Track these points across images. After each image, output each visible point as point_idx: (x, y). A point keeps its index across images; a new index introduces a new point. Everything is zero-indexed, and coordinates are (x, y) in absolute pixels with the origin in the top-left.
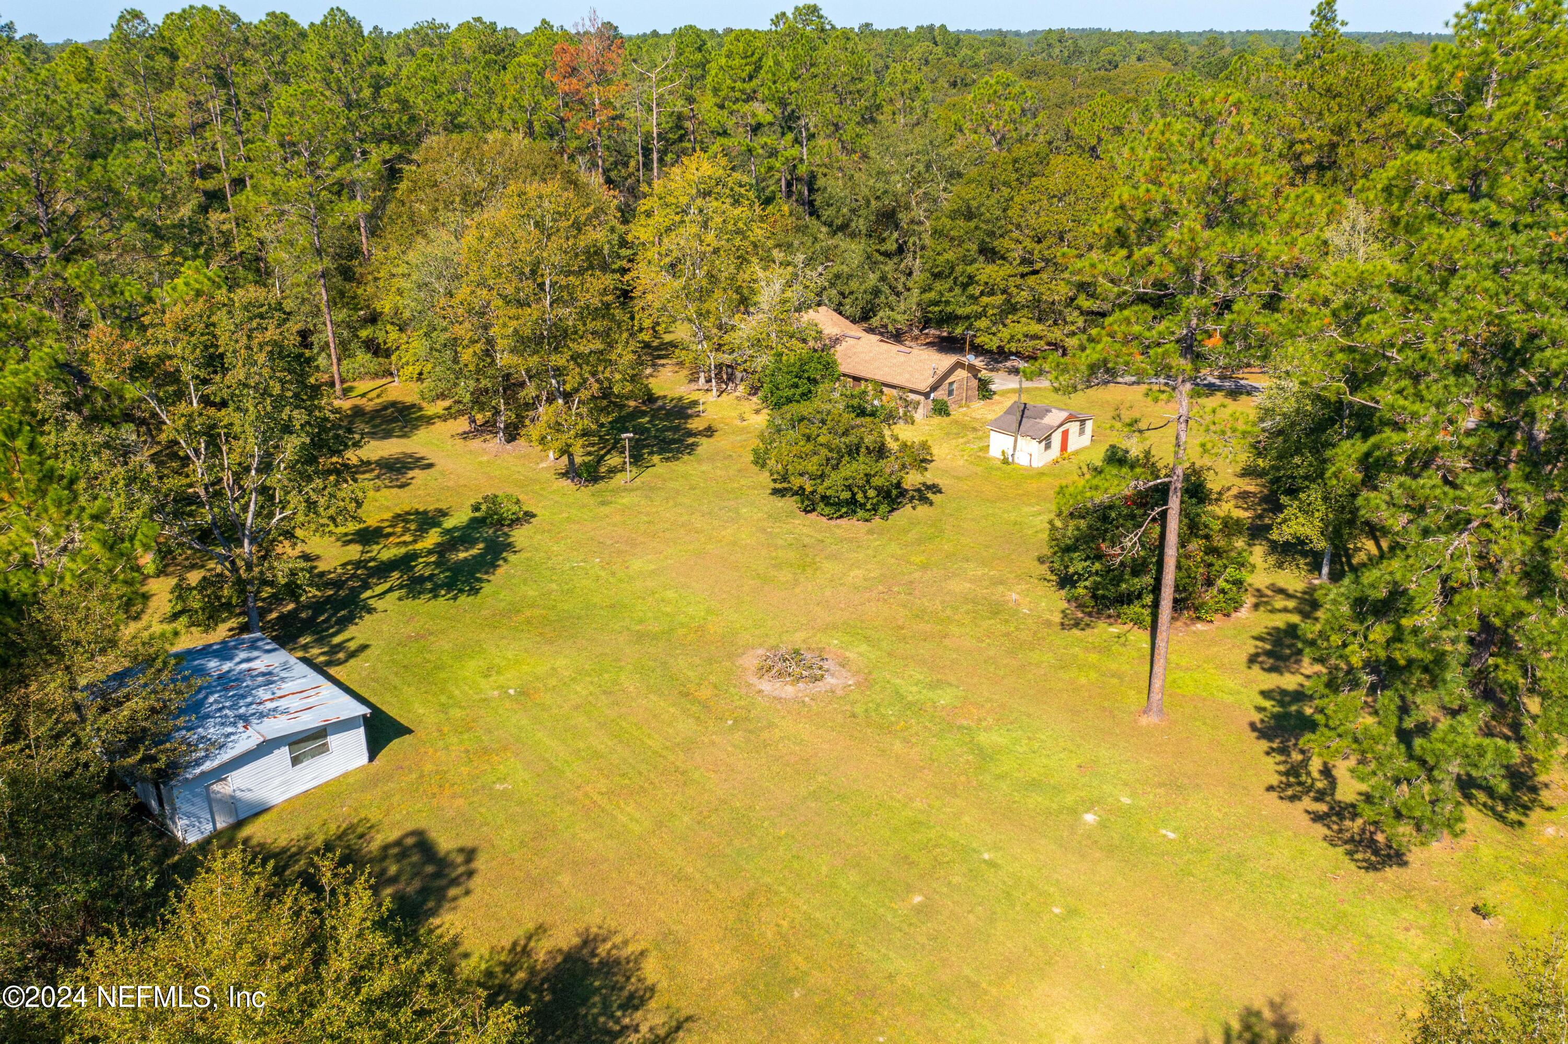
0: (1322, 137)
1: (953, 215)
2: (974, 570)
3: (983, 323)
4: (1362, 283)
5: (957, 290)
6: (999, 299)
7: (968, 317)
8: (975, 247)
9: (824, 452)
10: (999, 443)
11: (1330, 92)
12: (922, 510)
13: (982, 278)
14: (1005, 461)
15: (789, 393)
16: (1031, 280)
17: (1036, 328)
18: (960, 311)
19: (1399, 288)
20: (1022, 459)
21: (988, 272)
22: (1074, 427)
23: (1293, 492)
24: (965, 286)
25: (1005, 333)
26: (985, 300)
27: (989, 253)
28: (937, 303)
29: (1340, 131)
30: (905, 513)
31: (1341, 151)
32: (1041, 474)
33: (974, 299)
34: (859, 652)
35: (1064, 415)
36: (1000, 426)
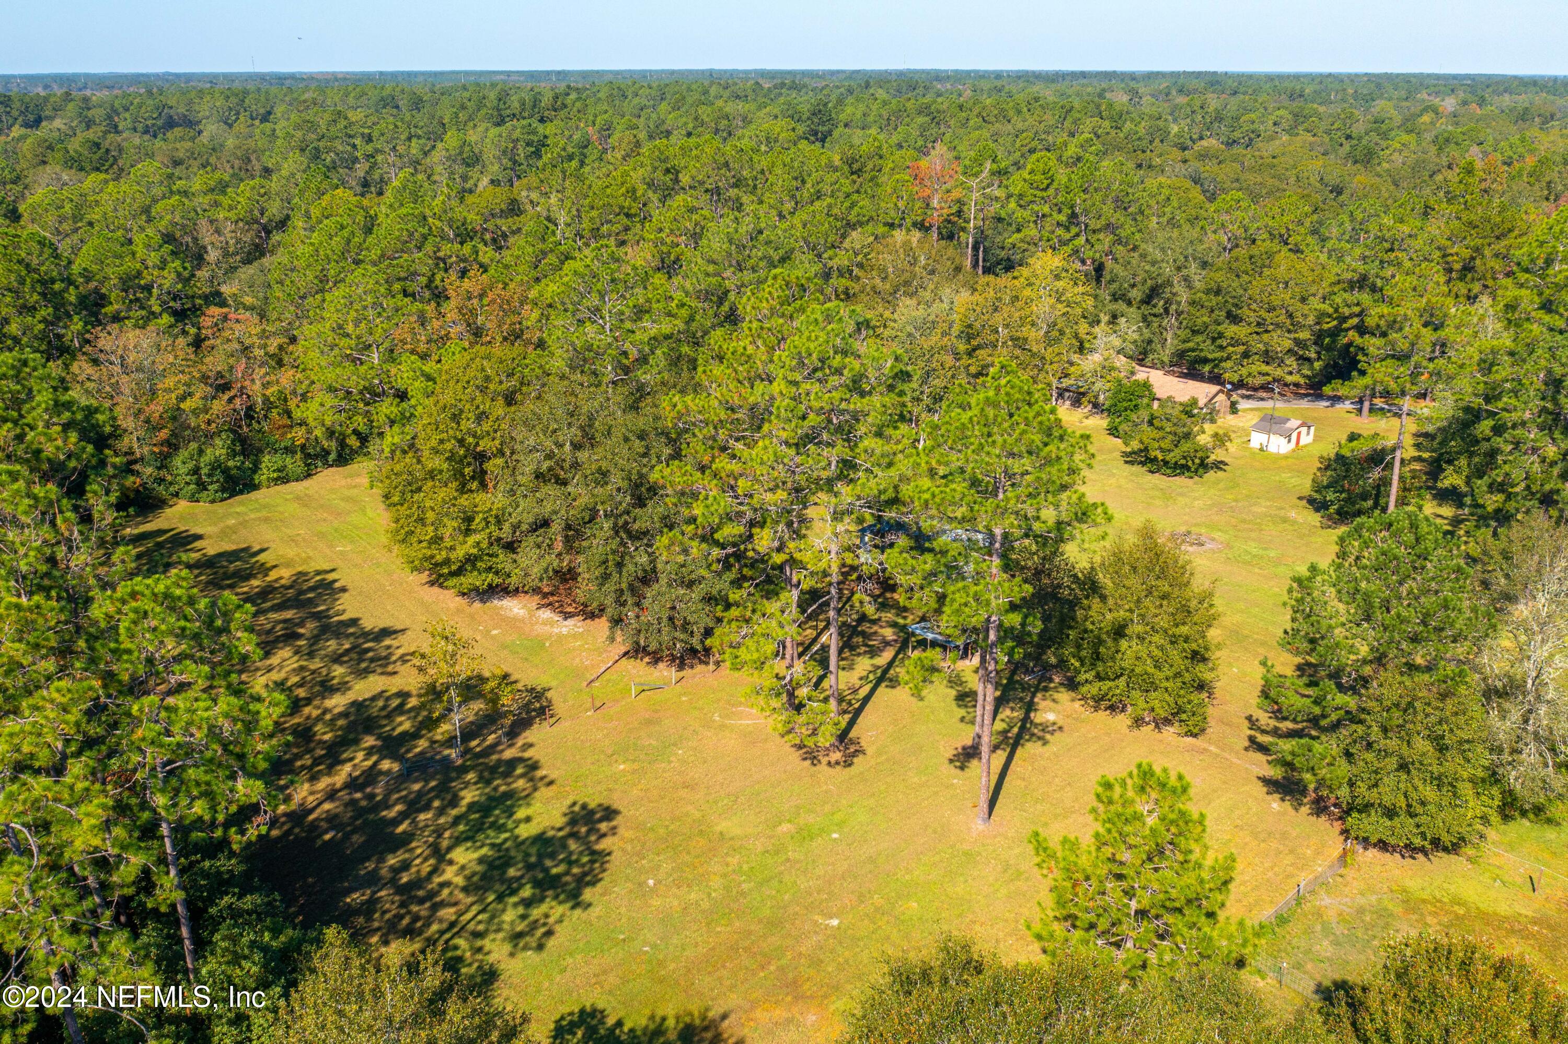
0: (1466, 253)
1: (1208, 292)
2: (1263, 502)
3: (1228, 364)
4: (1494, 352)
5: (1209, 342)
6: (1242, 348)
7: (1213, 360)
8: (1223, 313)
9: (1170, 437)
10: (1258, 439)
11: (1471, 225)
12: (1220, 474)
13: (1228, 334)
14: (1261, 450)
15: (1125, 404)
16: (1265, 337)
17: (1265, 368)
18: (1210, 356)
19: (1512, 354)
20: (1272, 449)
21: (1231, 330)
22: (1304, 430)
23: (1450, 462)
24: (1214, 340)
25: (1244, 372)
26: (1231, 349)
27: (1234, 318)
28: (1193, 350)
29: (1477, 249)
30: (1211, 475)
31: (1478, 262)
32: (1286, 457)
33: (1222, 348)
34: (1217, 535)
35: (1299, 422)
36: (1258, 428)
